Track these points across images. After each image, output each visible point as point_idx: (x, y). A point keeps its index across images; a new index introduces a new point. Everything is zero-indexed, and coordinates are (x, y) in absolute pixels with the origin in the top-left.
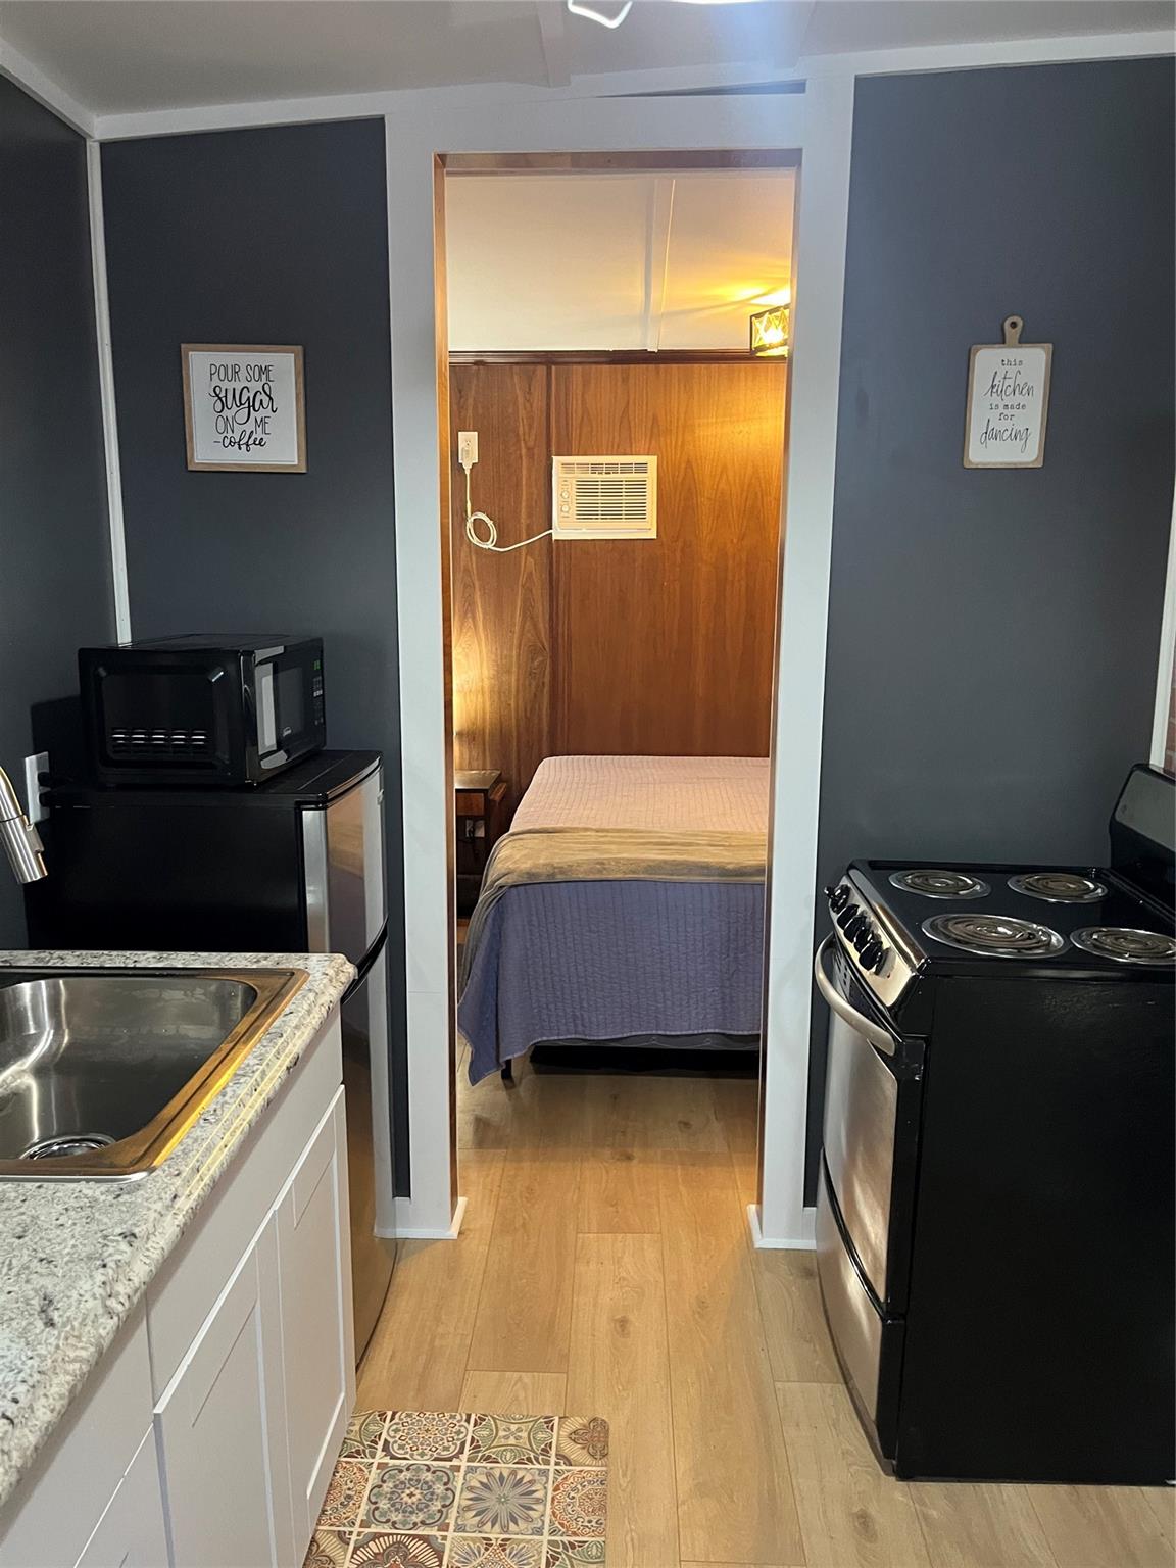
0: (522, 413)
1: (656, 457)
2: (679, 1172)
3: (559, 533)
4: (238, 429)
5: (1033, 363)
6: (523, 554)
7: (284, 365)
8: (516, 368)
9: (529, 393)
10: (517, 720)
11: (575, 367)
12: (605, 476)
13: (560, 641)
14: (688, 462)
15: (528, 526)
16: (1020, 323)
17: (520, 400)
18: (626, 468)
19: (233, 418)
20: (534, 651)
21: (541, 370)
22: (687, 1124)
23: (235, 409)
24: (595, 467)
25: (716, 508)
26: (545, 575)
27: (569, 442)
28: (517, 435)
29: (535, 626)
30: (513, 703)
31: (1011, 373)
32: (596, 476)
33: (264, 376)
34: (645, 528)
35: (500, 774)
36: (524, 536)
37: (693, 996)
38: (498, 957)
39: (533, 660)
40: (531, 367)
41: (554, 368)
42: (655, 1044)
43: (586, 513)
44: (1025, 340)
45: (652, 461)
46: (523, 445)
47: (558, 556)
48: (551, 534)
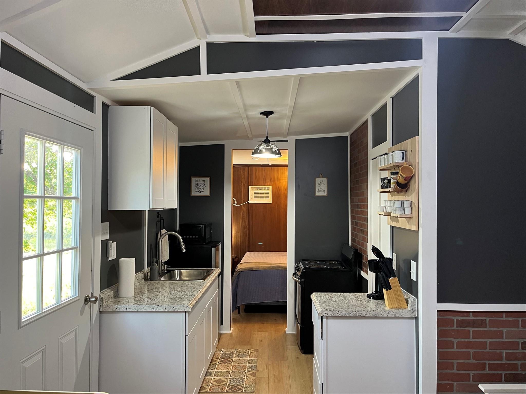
0: (242, 177)
1: (271, 186)
2: (273, 325)
3: (250, 202)
4: (199, 189)
5: (325, 180)
6: (242, 206)
7: (207, 180)
8: (241, 168)
9: (244, 173)
10: (240, 244)
11: (254, 167)
12: (260, 190)
13: (250, 225)
14: (278, 187)
15: (243, 201)
16: (322, 175)
17: (242, 174)
18: (265, 188)
19: (199, 188)
20: (244, 228)
21: (247, 168)
22: (275, 319)
23: (199, 186)
24: (258, 188)
25: (285, 197)
26: (247, 211)
27: (253, 183)
28: (241, 182)
29: (245, 222)
30: (239, 240)
31: (322, 182)
32: (258, 190)
33: (204, 182)
34: (270, 201)
35: (236, 256)
36: (243, 203)
37: (277, 294)
38: (237, 286)
39: (244, 230)
40: (244, 168)
41: (249, 168)
42: (269, 304)
43: (256, 198)
44: (323, 177)
45: (270, 187)
46: (242, 183)
47: (250, 207)
48: (248, 202)
